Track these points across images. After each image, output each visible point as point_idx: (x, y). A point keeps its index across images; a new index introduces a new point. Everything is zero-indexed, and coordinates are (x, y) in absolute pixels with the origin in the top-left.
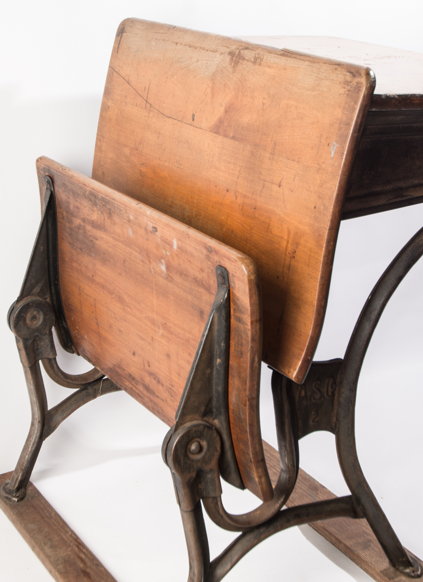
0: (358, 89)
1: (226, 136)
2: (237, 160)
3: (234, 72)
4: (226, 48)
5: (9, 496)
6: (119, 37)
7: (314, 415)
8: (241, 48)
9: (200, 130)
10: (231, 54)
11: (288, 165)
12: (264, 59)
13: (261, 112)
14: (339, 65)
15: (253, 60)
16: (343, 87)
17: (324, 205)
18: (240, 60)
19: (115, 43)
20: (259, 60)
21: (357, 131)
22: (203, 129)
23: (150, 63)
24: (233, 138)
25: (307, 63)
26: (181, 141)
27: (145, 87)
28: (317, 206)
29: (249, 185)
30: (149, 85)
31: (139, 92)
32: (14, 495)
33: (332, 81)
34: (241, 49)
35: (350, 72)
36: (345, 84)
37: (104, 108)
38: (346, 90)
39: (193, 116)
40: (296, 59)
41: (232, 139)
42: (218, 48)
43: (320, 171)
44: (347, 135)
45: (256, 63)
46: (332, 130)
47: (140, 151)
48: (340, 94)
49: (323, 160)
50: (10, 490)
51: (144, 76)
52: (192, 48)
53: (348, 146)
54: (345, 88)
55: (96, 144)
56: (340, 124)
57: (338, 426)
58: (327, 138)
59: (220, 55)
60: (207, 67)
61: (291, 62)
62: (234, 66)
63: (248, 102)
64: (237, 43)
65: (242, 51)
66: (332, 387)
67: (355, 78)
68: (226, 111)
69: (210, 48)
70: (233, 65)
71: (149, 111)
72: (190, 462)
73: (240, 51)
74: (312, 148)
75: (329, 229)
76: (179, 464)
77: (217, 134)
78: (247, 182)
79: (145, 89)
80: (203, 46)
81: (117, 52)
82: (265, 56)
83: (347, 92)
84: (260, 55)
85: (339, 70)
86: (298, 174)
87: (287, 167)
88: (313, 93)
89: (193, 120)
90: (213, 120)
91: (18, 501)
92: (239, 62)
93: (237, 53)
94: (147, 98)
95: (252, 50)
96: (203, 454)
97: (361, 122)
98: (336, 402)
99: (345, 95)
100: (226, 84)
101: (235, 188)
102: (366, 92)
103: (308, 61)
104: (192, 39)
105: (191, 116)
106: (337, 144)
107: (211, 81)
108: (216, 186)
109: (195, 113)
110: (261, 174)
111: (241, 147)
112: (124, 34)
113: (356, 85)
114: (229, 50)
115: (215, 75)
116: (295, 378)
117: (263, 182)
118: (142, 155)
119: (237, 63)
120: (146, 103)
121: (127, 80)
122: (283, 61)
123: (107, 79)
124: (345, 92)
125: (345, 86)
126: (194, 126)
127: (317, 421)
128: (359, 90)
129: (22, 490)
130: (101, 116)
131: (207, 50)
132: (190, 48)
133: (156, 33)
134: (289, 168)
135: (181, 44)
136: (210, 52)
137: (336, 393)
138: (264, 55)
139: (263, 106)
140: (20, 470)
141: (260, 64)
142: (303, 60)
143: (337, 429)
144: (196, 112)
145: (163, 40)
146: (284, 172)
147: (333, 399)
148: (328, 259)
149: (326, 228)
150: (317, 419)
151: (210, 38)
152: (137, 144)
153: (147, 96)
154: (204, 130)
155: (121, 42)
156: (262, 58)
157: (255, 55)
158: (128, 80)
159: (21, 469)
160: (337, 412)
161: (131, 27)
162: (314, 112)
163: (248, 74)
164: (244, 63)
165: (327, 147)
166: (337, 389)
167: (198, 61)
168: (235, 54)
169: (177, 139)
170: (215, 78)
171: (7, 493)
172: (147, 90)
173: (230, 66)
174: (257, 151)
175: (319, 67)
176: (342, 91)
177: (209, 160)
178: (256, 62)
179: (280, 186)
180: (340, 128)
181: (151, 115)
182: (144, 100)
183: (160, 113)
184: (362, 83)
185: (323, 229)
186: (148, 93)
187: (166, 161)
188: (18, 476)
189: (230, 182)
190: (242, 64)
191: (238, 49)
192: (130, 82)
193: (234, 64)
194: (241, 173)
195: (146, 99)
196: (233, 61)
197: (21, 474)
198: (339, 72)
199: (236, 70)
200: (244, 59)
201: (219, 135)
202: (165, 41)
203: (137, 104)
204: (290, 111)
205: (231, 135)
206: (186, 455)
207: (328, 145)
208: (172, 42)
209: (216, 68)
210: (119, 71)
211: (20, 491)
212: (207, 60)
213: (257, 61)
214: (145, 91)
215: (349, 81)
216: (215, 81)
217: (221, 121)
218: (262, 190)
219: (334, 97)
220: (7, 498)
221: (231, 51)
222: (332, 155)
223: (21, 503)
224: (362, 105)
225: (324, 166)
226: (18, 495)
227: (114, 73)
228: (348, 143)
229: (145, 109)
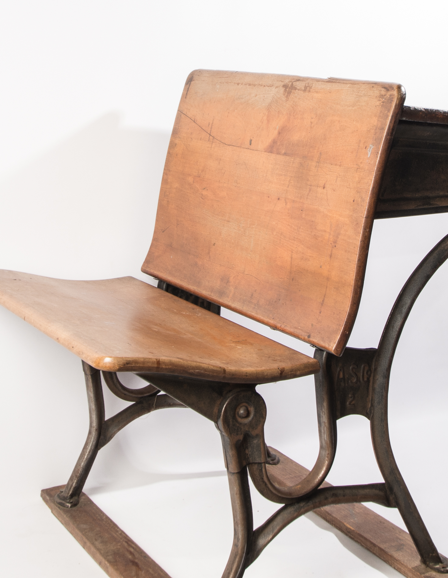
0: (391, 100)
1: (278, 153)
2: (288, 172)
3: (287, 101)
4: (281, 82)
6: (188, 85)
8: (293, 81)
9: (256, 151)
10: (285, 86)
11: (331, 169)
12: (313, 86)
13: (309, 129)
14: (376, 84)
15: (303, 89)
16: (378, 100)
17: (362, 198)
18: (293, 90)
19: (184, 91)
20: (309, 88)
21: (390, 134)
22: (259, 151)
23: (214, 103)
24: (285, 154)
25: (348, 85)
26: (239, 164)
27: (209, 123)
28: (356, 199)
29: (297, 191)
30: (213, 121)
31: (204, 128)
33: (369, 97)
34: (293, 82)
35: (385, 88)
36: (380, 97)
37: (172, 146)
38: (381, 102)
39: (251, 141)
40: (340, 84)
41: (284, 155)
42: (274, 83)
43: (358, 170)
44: (381, 138)
45: (306, 91)
46: (369, 135)
47: (203, 177)
48: (376, 106)
49: (361, 161)
51: (208, 114)
52: (251, 86)
53: (382, 146)
54: (380, 100)
55: (163, 177)
56: (376, 130)
57: (373, 411)
58: (365, 142)
59: (276, 88)
60: (263, 100)
61: (335, 86)
62: (287, 96)
63: (299, 123)
64: (290, 78)
65: (294, 83)
67: (389, 91)
68: (279, 133)
69: (267, 84)
70: (286, 95)
71: (211, 143)
72: (238, 425)
73: (292, 83)
74: (352, 152)
75: (365, 217)
76: (228, 426)
77: (271, 153)
78: (296, 189)
80: (261, 83)
81: (186, 98)
82: (314, 84)
83: (382, 104)
84: (309, 84)
85: (376, 87)
86: (339, 175)
87: (330, 171)
88: (354, 108)
89: (250, 145)
90: (268, 141)
92: (291, 92)
93: (290, 85)
94: (210, 133)
95: (303, 81)
96: (250, 419)
97: (394, 126)
99: (380, 106)
100: (280, 111)
101: (286, 195)
102: (398, 102)
103: (350, 84)
104: (252, 79)
105: (249, 141)
106: (373, 146)
107: (267, 110)
108: (269, 197)
109: (252, 139)
110: (308, 180)
111: (291, 160)
112: (192, 83)
113: (389, 97)
114: (283, 84)
115: (270, 105)
116: (334, 350)
117: (310, 186)
118: (204, 181)
119: (289, 93)
120: (209, 136)
122: (329, 86)
123: (175, 121)
124: (380, 103)
125: (381, 99)
126: (251, 149)
127: (354, 404)
128: (392, 101)
130: (169, 153)
131: (265, 86)
132: (250, 86)
133: (221, 78)
134: (332, 172)
135: (242, 84)
136: (267, 87)
138: (313, 83)
139: (311, 124)
141: (309, 91)
142: (346, 83)
143: (372, 415)
144: (253, 138)
145: (226, 83)
146: (328, 176)
148: (364, 243)
149: (363, 216)
150: (353, 402)
151: (267, 76)
152: (200, 172)
153: (211, 131)
154: (259, 152)
155: (189, 89)
156: (311, 87)
157: (306, 84)
158: (194, 120)
161: (199, 76)
162: (354, 123)
163: (299, 101)
164: (295, 92)
165: (365, 149)
166: (372, 375)
167: (256, 96)
168: (288, 86)
169: (236, 162)
170: (270, 107)
171: (61, 499)
172: (210, 126)
173: (284, 96)
174: (305, 162)
175: (359, 87)
176: (378, 103)
177: (263, 176)
178: (306, 90)
179: (324, 188)
180: (376, 133)
181: (213, 145)
182: (207, 134)
183: (222, 143)
184: (394, 95)
185: (360, 217)
186: (211, 128)
187: (225, 182)
189: (280, 192)
190: (294, 93)
191: (291, 81)
192: (196, 121)
193: (287, 94)
194: (291, 182)
196: (287, 92)
198: (375, 89)
199: (289, 99)
200: (296, 89)
201: (272, 153)
202: (228, 84)
203: (201, 138)
204: (334, 125)
205: (283, 152)
206: (234, 418)
207: (366, 148)
208: (235, 83)
209: (272, 99)
210: (186, 113)
212: (264, 94)
213: (307, 89)
214: (208, 126)
215: (384, 94)
216: (270, 110)
217: (274, 142)
218: (308, 194)
219: (371, 109)
221: (285, 84)
222: (369, 155)
223: (74, 508)
224: (394, 113)
225: (361, 166)
226: (71, 501)
227: (183, 115)
228: (382, 143)
229: (209, 141)
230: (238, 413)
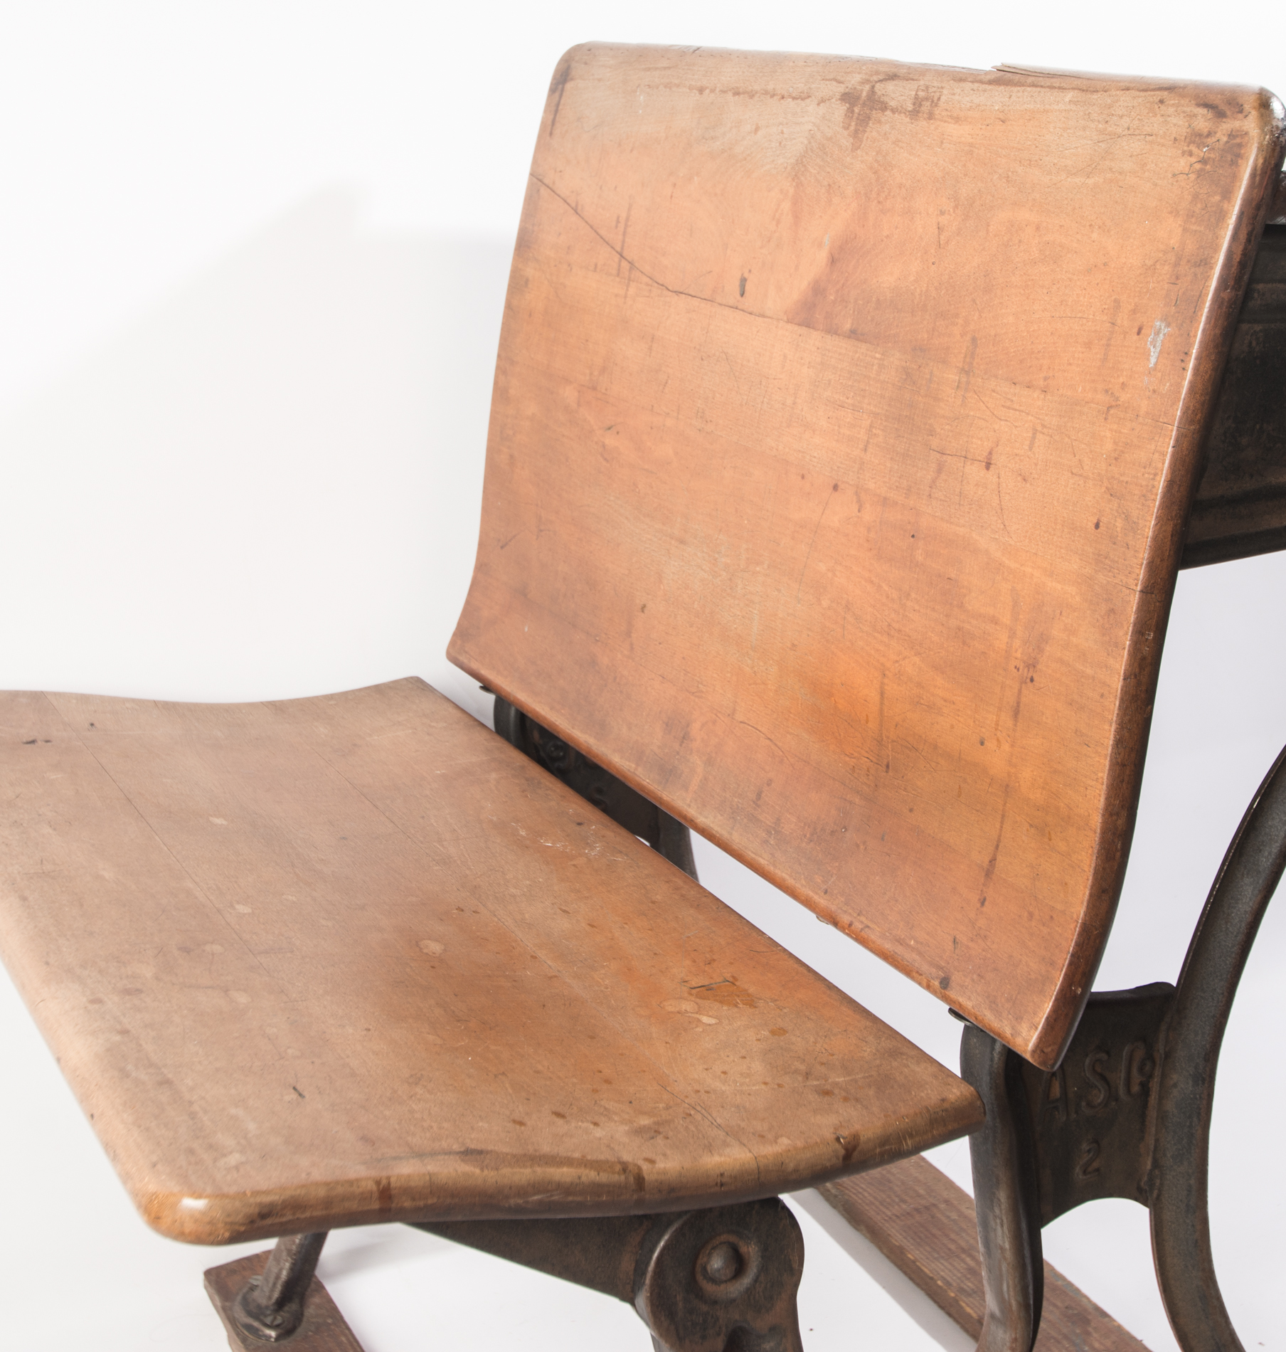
0: (1234, 151)
1: (832, 331)
2: (864, 397)
3: (855, 148)
4: (834, 83)
5: (256, 1324)
6: (557, 94)
7: (1089, 1151)
8: (875, 78)
9: (761, 319)
10: (849, 98)
11: (1012, 401)
12: (943, 99)
13: (933, 251)
14: (1171, 88)
15: (910, 107)
16: (1184, 153)
17: (1127, 518)
18: (874, 112)
19: (545, 111)
20: (929, 103)
21: (1231, 283)
22: (769, 317)
23: (631, 151)
24: (853, 334)
25: (1070, 95)
26: (709, 356)
27: (618, 218)
28: (1104, 520)
29: (896, 467)
30: (629, 210)
31: (602, 232)
32: (268, 1320)
33: (1149, 138)
34: (876, 82)
35: (1206, 105)
36: (1191, 142)
37: (517, 284)
38: (1193, 160)
39: (743, 281)
40: (1039, 89)
41: (849, 337)
42: (813, 86)
43: (1112, 412)
44: (1200, 296)
45: (920, 115)
46: (1151, 285)
47: (603, 391)
48: (1174, 175)
49: (1121, 380)
50: (259, 1306)
51: (616, 187)
52: (742, 96)
53: (1204, 330)
54: (1191, 154)
55: (496, 383)
56: (1176, 264)
57: (1158, 1182)
58: (1134, 311)
59: (818, 104)
60: (780, 143)
61: (1022, 99)
62: (856, 131)
63: (897, 228)
64: (864, 68)
65: (878, 86)
66: (1141, 1070)
67: (1224, 120)
68: (833, 261)
69: (791, 89)
70: (852, 128)
71: (627, 281)
72: (704, 1308)
73: (873, 87)
74: (1088, 345)
75: (1142, 591)
76: (671, 1315)
77: (808, 326)
78: (891, 459)
79: (618, 222)
80: (770, 87)
81: (551, 134)
82: (945, 92)
83: (1198, 166)
84: (930, 90)
85: (1172, 102)
86: (1044, 426)
87: (1009, 408)
88: (1090, 181)
89: (742, 295)
90: (797, 288)
91: (277, 1339)
92: (869, 118)
93: (864, 94)
94: (622, 248)
95: (907, 80)
96: (746, 1281)
97: (1245, 254)
98: (1152, 1114)
99: (1193, 176)
100: (834, 183)
101: (858, 478)
102: (1261, 161)
103: (1073, 89)
104: (743, 72)
105: (737, 283)
106: (1168, 325)
107: (793, 180)
108: (803, 477)
109: (746, 275)
110: (931, 432)
111: (875, 358)
112: (569, 86)
113: (1227, 142)
114: (841, 89)
115: (802, 162)
116: (1034, 1052)
117: (938, 455)
118: (608, 402)
119: (864, 121)
120: (620, 261)
121: (573, 205)
122: (998, 98)
123: (524, 208)
124: (1191, 165)
125: (1193, 148)
126: (743, 311)
127: (1098, 1170)
128: (1239, 156)
129: (293, 1306)
130: (509, 307)
131: (783, 98)
132: (737, 96)
133: (649, 69)
134: (1016, 410)
135: (712, 91)
136: (790, 100)
137: (1154, 1085)
138: (942, 88)
139: (939, 234)
140: (285, 1254)
141: (931, 116)
142: (1059, 88)
143: (1155, 1192)
144: (750, 271)
145: (665, 87)
146: (1002, 423)
147: (1145, 1105)
148: (1139, 684)
149: (1134, 588)
150: (1095, 1165)
151: (791, 64)
152: (596, 373)
153: (623, 242)
154: (770, 320)
155: (560, 107)
156: (935, 99)
157: (917, 91)
158: (577, 205)
159: (289, 1251)
160: (1157, 1140)
161: (586, 64)
162: (1095, 236)
163: (897, 149)
164: (883, 119)
165: (1136, 337)
166: (1157, 1072)
167: (757, 130)
168: (858, 98)
169: (699, 350)
170: (803, 169)
171: (250, 1314)
172: (622, 226)
173: (846, 133)
174: (920, 367)
175: (1109, 101)
176: (1183, 164)
177: (783, 404)
178: (918, 112)
179: (988, 466)
180: (1177, 278)
181: (632, 291)
182: (614, 253)
183: (656, 285)
184: (1246, 133)
185: (1124, 589)
186: (624, 234)
187: (668, 414)
188: (281, 1270)
189: (841, 463)
190: (880, 122)
191: (868, 81)
192: (579, 207)
193: (856, 125)
194: (875, 434)
195: (618, 249)
196: (854, 117)
197: (287, 1265)
198: (1171, 110)
199: (861, 141)
200: (884, 107)
201: (813, 328)
202: (670, 89)
203: (596, 265)
204: (1020, 241)
205: (848, 326)
206: (692, 1287)
207: (1139, 333)
208: (691, 88)
209: (806, 142)
210: (554, 183)
211: (286, 1308)
212: (781, 124)
213: (923, 107)
214: (617, 227)
215: (1205, 131)
216: (803, 179)
217: (817, 290)
218: (934, 481)
219: (1156, 185)
220: (249, 1327)
221: (847, 90)
222: (1153, 360)
223: (284, 1342)
224: (1247, 202)
225: (1124, 397)
226: (279, 1320)
227: (543, 191)
228: (1203, 319)
229: (618, 275)
230: (704, 1269)
